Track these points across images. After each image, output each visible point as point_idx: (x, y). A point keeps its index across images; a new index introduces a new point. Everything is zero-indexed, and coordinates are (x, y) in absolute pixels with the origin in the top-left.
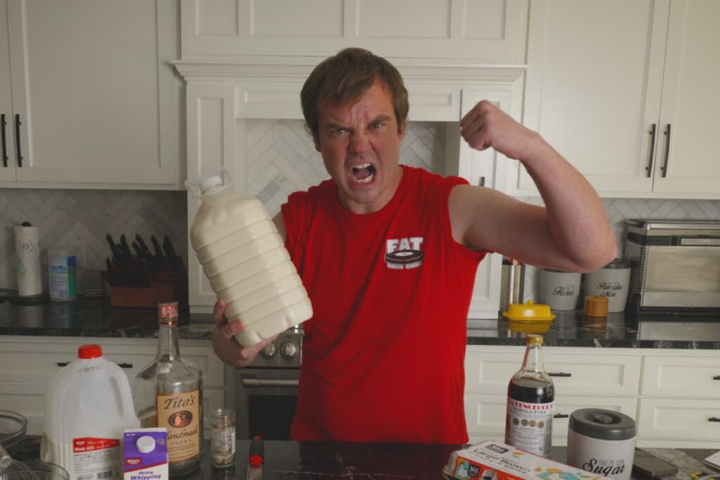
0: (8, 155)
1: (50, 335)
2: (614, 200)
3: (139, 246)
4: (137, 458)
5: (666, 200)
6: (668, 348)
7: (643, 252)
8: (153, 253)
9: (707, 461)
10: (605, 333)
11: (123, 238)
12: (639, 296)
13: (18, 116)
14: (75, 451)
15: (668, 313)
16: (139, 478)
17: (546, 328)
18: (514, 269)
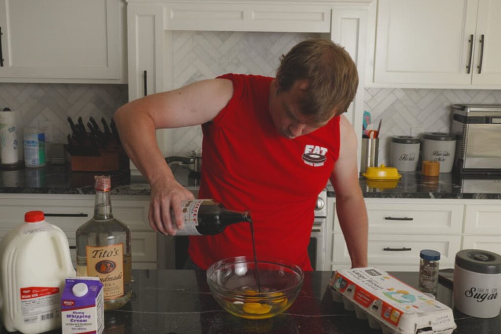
2: (445, 90)
3: (92, 125)
4: (72, 301)
6: (484, 199)
7: (464, 128)
8: (103, 130)
10: (437, 188)
11: (80, 120)
12: (462, 160)
14: (22, 298)
15: (484, 173)
16: (73, 316)
17: (394, 185)
18: (371, 141)
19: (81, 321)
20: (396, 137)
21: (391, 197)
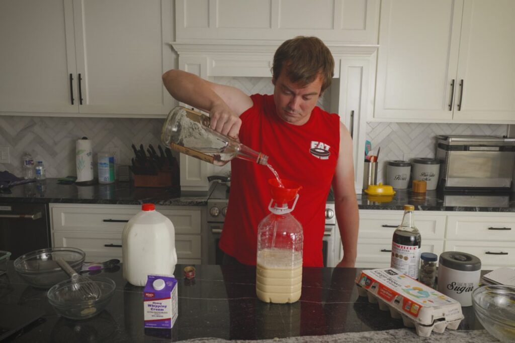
0: (74, 98)
1: (99, 203)
2: (431, 124)
3: (151, 151)
4: (153, 293)
5: (460, 124)
6: (462, 211)
7: (447, 155)
8: (159, 155)
9: (484, 277)
10: (425, 202)
11: (142, 146)
12: (445, 180)
13: (80, 75)
15: (462, 190)
16: (153, 306)
17: (390, 200)
18: (372, 165)
19: (159, 310)
20: (392, 161)
21: (387, 209)
